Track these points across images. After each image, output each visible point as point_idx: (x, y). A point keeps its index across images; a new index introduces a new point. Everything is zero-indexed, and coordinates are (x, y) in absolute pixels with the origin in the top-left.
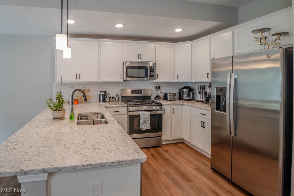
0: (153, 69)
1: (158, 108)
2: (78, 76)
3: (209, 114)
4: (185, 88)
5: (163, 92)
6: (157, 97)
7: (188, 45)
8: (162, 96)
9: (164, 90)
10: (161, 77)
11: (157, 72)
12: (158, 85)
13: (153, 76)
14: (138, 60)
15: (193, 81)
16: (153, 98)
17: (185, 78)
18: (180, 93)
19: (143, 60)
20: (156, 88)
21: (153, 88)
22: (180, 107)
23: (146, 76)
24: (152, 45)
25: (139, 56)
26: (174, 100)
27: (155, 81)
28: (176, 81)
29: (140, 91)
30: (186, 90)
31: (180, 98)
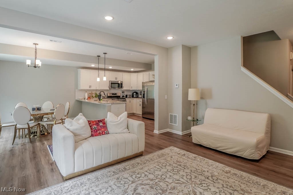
0: (122, 84)
1: (124, 100)
2: (90, 87)
3: (141, 100)
4: (134, 92)
5: (125, 94)
6: (123, 96)
7: (136, 74)
8: (125, 96)
9: (126, 93)
10: (125, 88)
11: (123, 85)
12: (123, 91)
13: (122, 87)
14: (116, 80)
15: (138, 89)
16: (121, 97)
17: (134, 88)
18: (132, 95)
19: (117, 80)
20: (123, 92)
21: (121, 93)
22: (132, 100)
23: (119, 87)
24: (120, 74)
25: (116, 78)
26: (130, 97)
27: (122, 89)
28: (131, 89)
29: (116, 94)
30: (135, 93)
31: (133, 97)
